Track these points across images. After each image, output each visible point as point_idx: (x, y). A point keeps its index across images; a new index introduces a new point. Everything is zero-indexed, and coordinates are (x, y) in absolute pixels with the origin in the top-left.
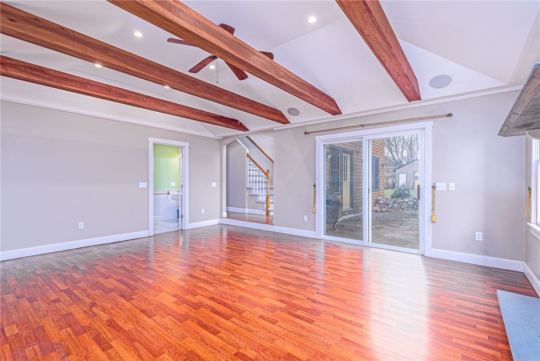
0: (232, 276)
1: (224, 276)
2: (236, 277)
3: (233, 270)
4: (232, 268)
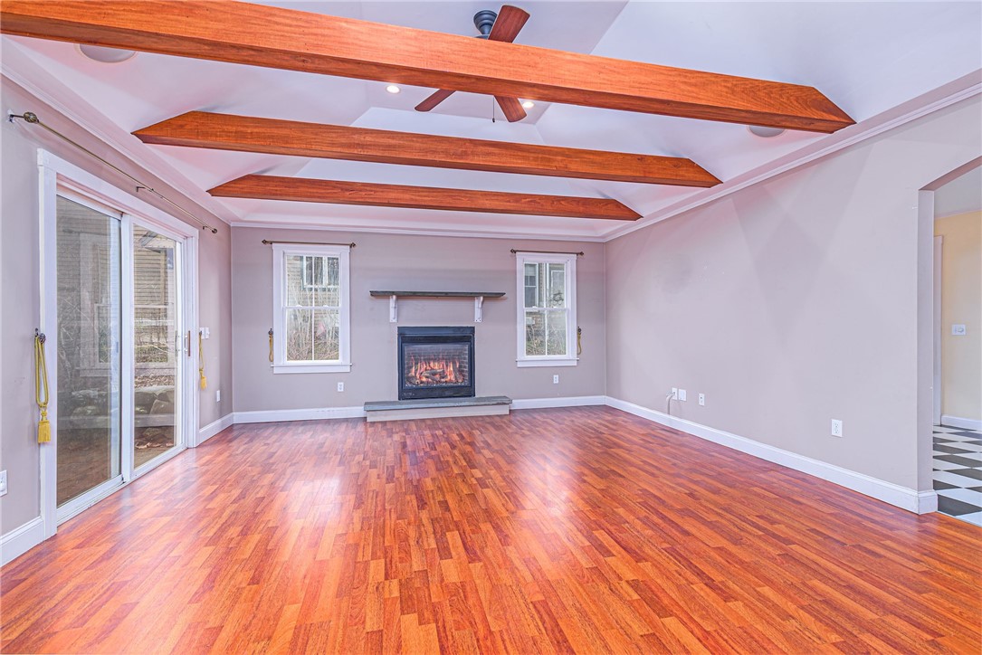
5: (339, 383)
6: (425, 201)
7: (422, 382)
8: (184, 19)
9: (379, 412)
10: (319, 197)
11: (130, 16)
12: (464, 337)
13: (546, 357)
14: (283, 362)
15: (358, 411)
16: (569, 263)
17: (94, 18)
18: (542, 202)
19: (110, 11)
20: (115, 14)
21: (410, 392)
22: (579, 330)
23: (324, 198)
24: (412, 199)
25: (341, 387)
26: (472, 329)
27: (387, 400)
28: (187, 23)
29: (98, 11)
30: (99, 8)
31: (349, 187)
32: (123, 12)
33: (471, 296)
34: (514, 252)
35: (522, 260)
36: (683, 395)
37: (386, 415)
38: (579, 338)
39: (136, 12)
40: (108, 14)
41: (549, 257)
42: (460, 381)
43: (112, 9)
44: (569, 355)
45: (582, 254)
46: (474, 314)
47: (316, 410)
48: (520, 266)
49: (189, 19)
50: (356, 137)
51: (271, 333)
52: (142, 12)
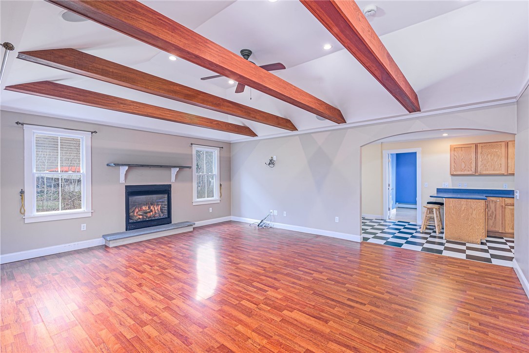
0: (238, 264)
1: (244, 264)
2: (235, 263)
3: (237, 268)
4: (238, 270)
5: (82, 225)
6: (168, 116)
7: (139, 218)
8: (171, 33)
9: (118, 240)
10: (102, 105)
11: (145, 23)
12: (165, 190)
13: (206, 199)
14: (33, 213)
15: (100, 241)
16: (216, 152)
17: (125, 18)
18: (222, 124)
19: (134, 17)
20: (137, 20)
21: (132, 225)
22: (221, 185)
23: (106, 106)
24: (160, 115)
25: (84, 227)
26: (170, 186)
27: (118, 232)
28: (172, 36)
29: (128, 15)
30: (128, 14)
31: (123, 102)
32: (141, 20)
33: (169, 167)
34: (192, 144)
35: (195, 148)
36: (276, 213)
37: (123, 241)
38: (220, 189)
39: (148, 22)
40: (133, 18)
41: (208, 148)
42: (162, 215)
43: (135, 16)
44: (216, 197)
45: (222, 148)
46: (171, 178)
47: (63, 245)
48: (194, 153)
49: (173, 34)
50: (172, 86)
51: (22, 192)
52: (151, 23)
